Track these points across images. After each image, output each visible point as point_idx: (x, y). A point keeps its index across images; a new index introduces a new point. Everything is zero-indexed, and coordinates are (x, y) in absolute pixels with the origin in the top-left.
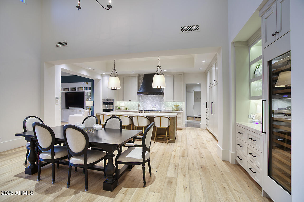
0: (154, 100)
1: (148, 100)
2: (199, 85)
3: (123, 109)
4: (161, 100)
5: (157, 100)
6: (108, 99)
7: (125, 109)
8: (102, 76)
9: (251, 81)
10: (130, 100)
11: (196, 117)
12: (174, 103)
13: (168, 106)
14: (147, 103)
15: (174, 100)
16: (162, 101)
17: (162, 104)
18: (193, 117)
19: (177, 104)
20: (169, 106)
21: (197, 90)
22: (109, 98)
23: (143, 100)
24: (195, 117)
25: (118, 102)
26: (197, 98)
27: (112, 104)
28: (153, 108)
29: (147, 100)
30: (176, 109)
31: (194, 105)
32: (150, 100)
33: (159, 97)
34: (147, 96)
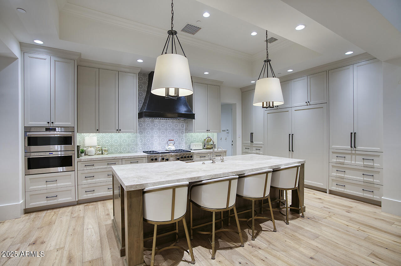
0: (166, 129)
1: (156, 129)
3: (94, 153)
4: (180, 130)
5: (173, 129)
6: (51, 126)
7: (99, 152)
10: (119, 130)
14: (152, 137)
15: (208, 131)
16: (183, 132)
17: (182, 139)
20: (195, 141)
23: (144, 129)
28: (169, 147)
29: (152, 129)
32: (159, 129)
33: (177, 124)
34: (153, 122)
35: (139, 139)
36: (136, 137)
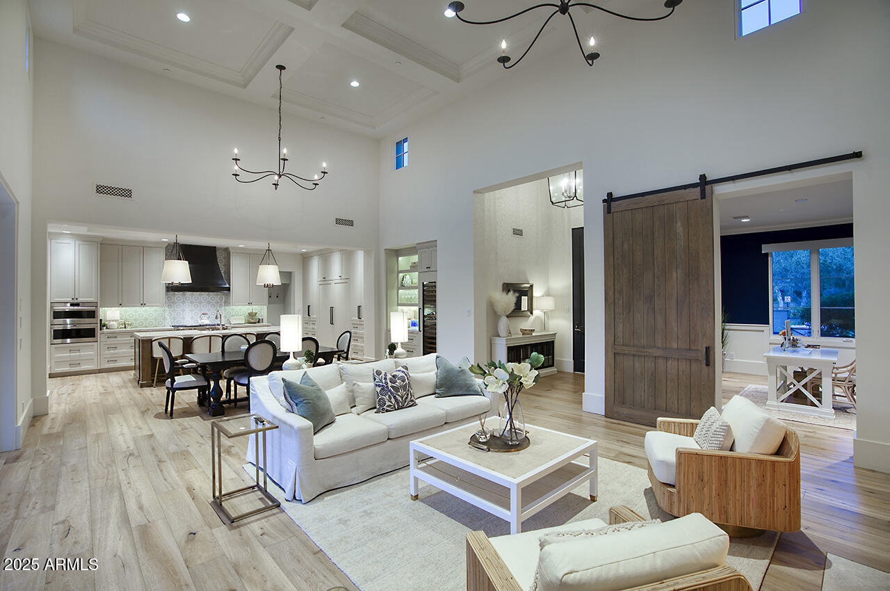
0: (200, 303)
1: (187, 303)
3: (116, 326)
4: (217, 303)
5: (209, 302)
6: (75, 301)
7: (121, 326)
9: (398, 289)
10: (143, 305)
13: (233, 316)
14: (183, 311)
15: (250, 303)
16: (221, 305)
19: (254, 311)
20: (237, 315)
22: (81, 300)
23: (174, 303)
27: (92, 314)
28: (202, 321)
30: (252, 320)
32: (192, 303)
33: (213, 297)
34: (185, 295)
35: (167, 313)
36: (164, 311)
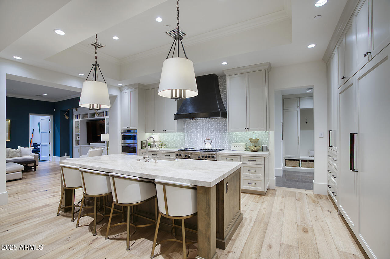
0: (209, 129)
1: (199, 129)
2: (311, 96)
4: (222, 128)
5: (215, 128)
6: (129, 129)
8: (120, 89)
11: (305, 161)
12: (249, 135)
13: (236, 142)
15: (247, 129)
17: (225, 138)
18: (299, 160)
19: (257, 137)
20: (239, 141)
21: (306, 105)
22: (131, 128)
23: (190, 129)
24: (302, 161)
25: (147, 134)
26: (307, 123)
27: (134, 138)
28: (206, 145)
29: (196, 129)
30: (253, 148)
31: (299, 135)
32: (202, 128)
33: (219, 123)
34: (196, 122)
35: (186, 137)
36: (184, 136)
